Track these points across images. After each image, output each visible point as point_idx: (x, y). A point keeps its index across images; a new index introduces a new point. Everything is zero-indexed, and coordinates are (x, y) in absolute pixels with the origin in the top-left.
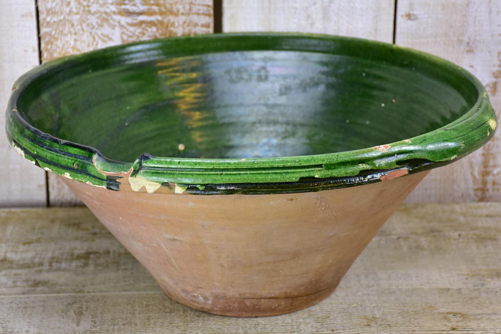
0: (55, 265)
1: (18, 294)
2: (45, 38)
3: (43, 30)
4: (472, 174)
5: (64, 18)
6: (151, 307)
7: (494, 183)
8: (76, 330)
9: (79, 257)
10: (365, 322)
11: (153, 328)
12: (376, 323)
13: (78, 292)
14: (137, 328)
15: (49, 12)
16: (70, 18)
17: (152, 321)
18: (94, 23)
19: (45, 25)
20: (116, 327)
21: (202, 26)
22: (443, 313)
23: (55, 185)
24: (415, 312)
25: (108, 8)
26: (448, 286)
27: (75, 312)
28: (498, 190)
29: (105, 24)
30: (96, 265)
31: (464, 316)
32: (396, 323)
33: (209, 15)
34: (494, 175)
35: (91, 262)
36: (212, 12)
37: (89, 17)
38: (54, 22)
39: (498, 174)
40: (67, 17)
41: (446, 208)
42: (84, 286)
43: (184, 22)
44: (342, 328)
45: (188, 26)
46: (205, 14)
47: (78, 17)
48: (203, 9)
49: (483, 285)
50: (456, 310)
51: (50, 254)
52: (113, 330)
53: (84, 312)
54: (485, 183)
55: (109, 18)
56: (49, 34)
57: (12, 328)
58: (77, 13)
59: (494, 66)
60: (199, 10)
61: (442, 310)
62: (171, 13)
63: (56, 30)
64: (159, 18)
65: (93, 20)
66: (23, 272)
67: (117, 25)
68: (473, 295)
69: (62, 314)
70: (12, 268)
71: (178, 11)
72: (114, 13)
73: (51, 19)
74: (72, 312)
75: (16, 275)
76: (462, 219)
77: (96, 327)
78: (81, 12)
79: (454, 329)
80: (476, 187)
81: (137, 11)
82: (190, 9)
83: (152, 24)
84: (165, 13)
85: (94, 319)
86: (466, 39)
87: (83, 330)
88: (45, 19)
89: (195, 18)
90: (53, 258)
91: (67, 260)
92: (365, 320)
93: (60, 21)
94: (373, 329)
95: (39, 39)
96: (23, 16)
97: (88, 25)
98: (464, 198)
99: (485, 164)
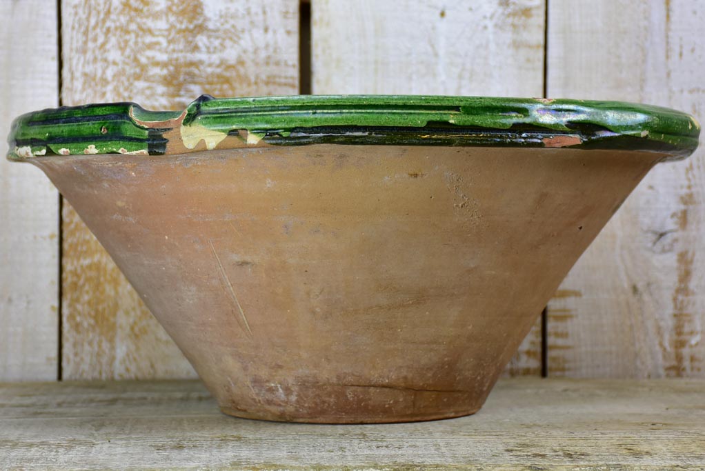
4: (661, 345)
7: (692, 359)
25: (156, 100)
28: (699, 370)
34: (691, 346)
39: (697, 344)
54: (679, 358)
59: (682, 187)
80: (668, 364)
99: (678, 330)
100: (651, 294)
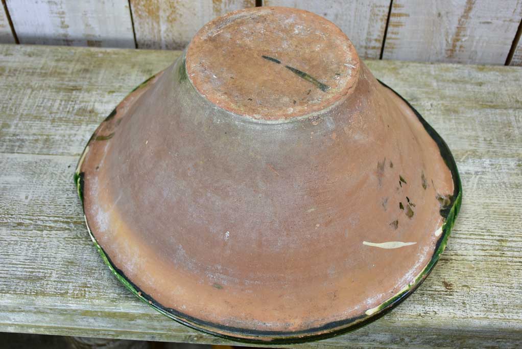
4: (446, 40)
7: (461, 47)
23: (139, 28)
28: (463, 51)
34: (462, 41)
39: (465, 41)
41: (424, 68)
54: (454, 46)
76: (435, 84)
80: (447, 48)
99: (457, 34)
100: (447, 17)
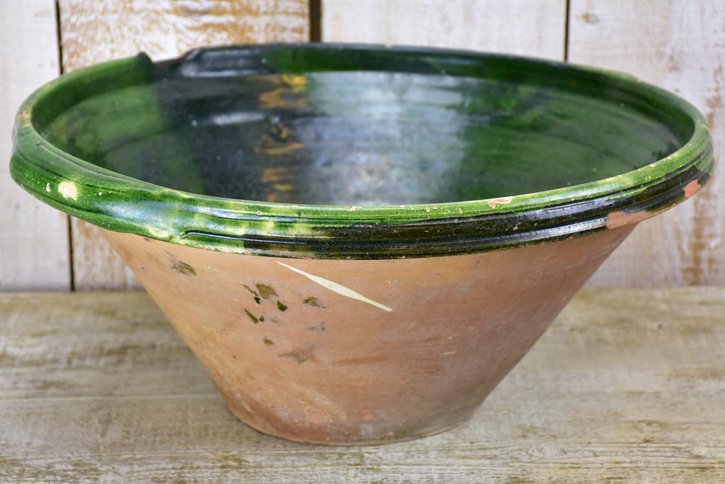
0: (75, 362)
1: (20, 398)
2: (68, 48)
3: (66, 36)
4: (679, 248)
5: (96, 18)
6: (211, 414)
7: (711, 261)
8: (100, 442)
9: (110, 353)
10: (520, 432)
11: (212, 439)
12: (535, 434)
13: (106, 395)
14: (188, 439)
15: (74, 9)
16: (104, 19)
17: (211, 431)
18: (139, 26)
19: (68, 28)
20: (158, 439)
21: (293, 31)
22: (633, 422)
24: (593, 420)
25: (158, 3)
26: (641, 389)
27: (100, 421)
28: (717, 271)
29: (155, 27)
30: (135, 362)
31: (663, 426)
32: (564, 434)
33: (302, 15)
34: (710, 249)
35: (128, 358)
36: (306, 10)
37: (132, 16)
38: (82, 24)
39: (716, 247)
40: (100, 17)
41: (642, 293)
42: (115, 388)
43: (268, 25)
44: (485, 440)
45: (273, 30)
46: (296, 14)
47: (116, 17)
48: (295, 6)
49: (691, 387)
50: (651, 418)
51: (69, 349)
52: (154, 442)
53: (113, 421)
54: (697, 260)
55: (160, 18)
56: (75, 42)
57: (6, 440)
58: (115, 12)
59: (709, 90)
60: (288, 8)
61: (631, 418)
62: (249, 11)
63: (84, 35)
64: (232, 19)
65: (138, 21)
66: (29, 372)
67: (172, 28)
68: (677, 399)
69: (81, 422)
70: (13, 366)
71: (258, 8)
72: (168, 11)
73: (77, 20)
74: (96, 421)
75: (18, 374)
76: (664, 307)
77: (129, 439)
78: (120, 9)
79: (647, 441)
80: (685, 266)
81: (200, 8)
82: (276, 6)
83: (220, 27)
84: (240, 12)
85: (126, 429)
86: (668, 51)
87: (110, 442)
88: (68, 20)
89: (282, 20)
90: (73, 354)
91: (93, 356)
92: (518, 430)
93: (90, 23)
94: (530, 441)
95: (61, 49)
96: (37, 15)
97: (130, 29)
98: (668, 282)
99: (698, 233)
